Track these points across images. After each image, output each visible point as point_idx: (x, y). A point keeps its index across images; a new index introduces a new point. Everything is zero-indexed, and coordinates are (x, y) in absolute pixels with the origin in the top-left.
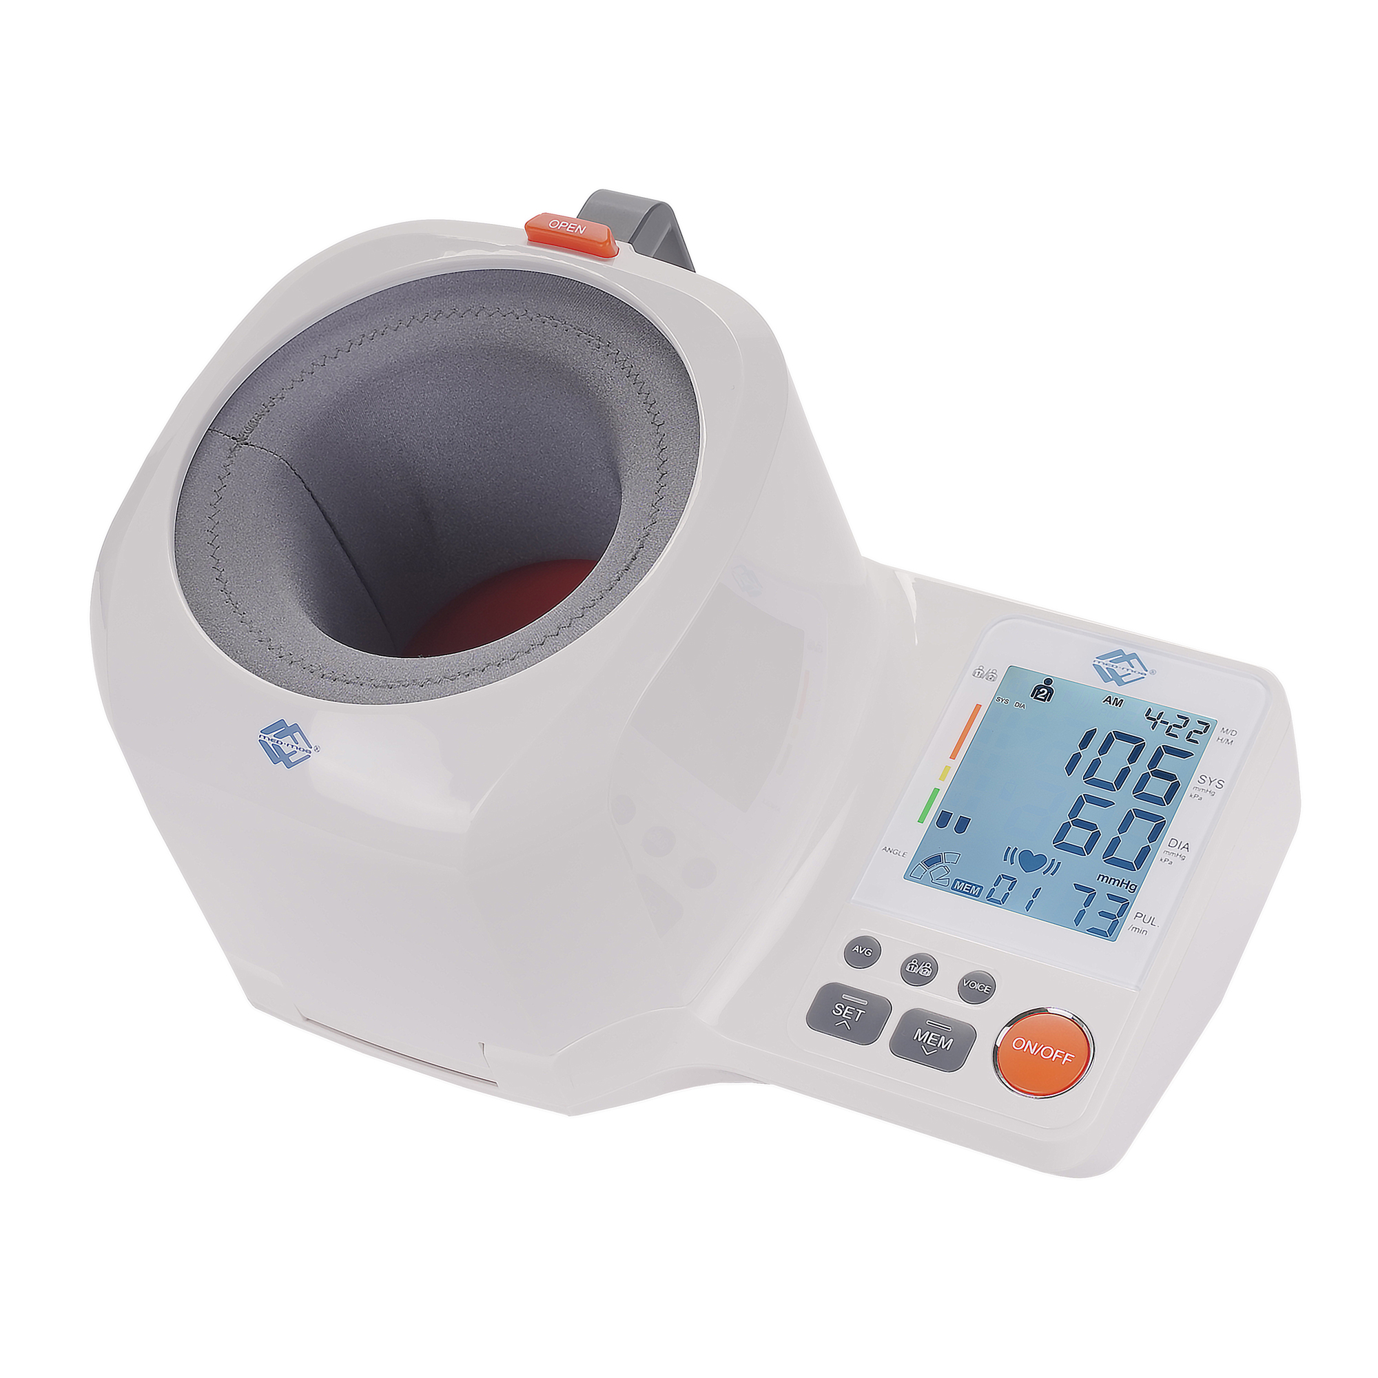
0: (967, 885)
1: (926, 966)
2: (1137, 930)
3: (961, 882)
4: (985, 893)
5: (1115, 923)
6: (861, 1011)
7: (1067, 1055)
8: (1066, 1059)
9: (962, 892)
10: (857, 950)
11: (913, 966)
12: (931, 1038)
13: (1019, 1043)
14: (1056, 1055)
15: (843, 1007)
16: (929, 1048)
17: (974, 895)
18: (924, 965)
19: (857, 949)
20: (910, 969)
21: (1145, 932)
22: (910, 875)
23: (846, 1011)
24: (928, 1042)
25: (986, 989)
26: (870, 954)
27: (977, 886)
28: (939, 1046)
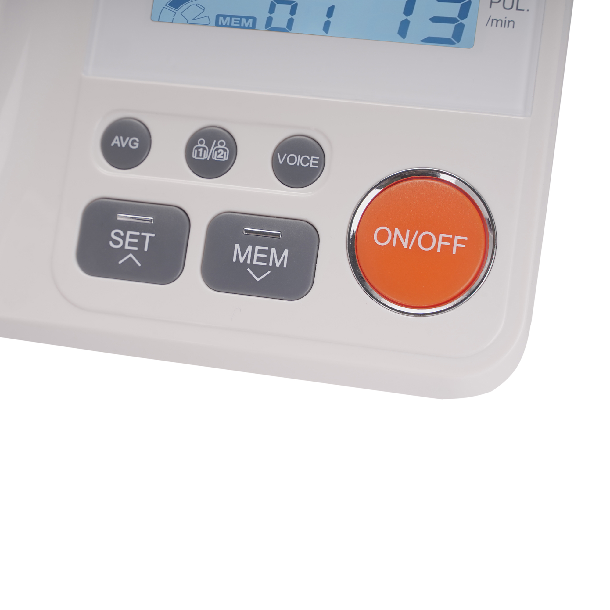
0: (233, 19)
1: (219, 146)
2: (499, 22)
3: (225, 17)
4: (261, 22)
5: (461, 26)
6: (148, 235)
7: (457, 238)
8: (456, 245)
9: (230, 26)
10: (118, 143)
11: (201, 150)
12: (256, 255)
13: (383, 236)
14: (440, 243)
15: (122, 234)
16: (259, 270)
17: (248, 28)
18: (216, 145)
19: (116, 141)
20: (198, 156)
21: (511, 23)
22: (156, 17)
23: (128, 239)
24: (255, 262)
25: (312, 161)
26: (137, 144)
27: (247, 18)
28: (271, 264)
